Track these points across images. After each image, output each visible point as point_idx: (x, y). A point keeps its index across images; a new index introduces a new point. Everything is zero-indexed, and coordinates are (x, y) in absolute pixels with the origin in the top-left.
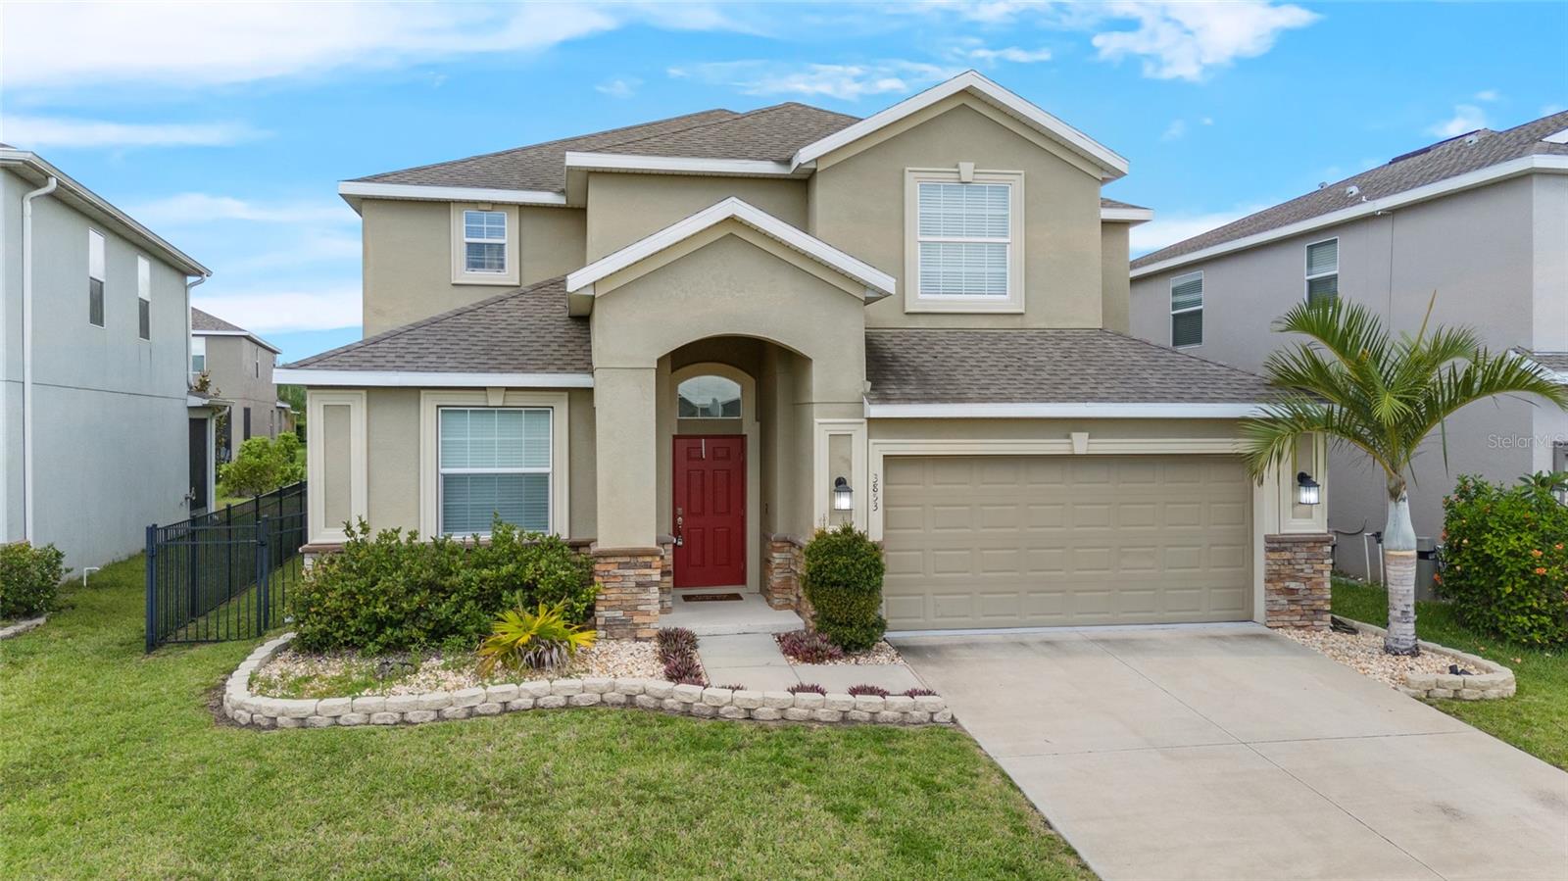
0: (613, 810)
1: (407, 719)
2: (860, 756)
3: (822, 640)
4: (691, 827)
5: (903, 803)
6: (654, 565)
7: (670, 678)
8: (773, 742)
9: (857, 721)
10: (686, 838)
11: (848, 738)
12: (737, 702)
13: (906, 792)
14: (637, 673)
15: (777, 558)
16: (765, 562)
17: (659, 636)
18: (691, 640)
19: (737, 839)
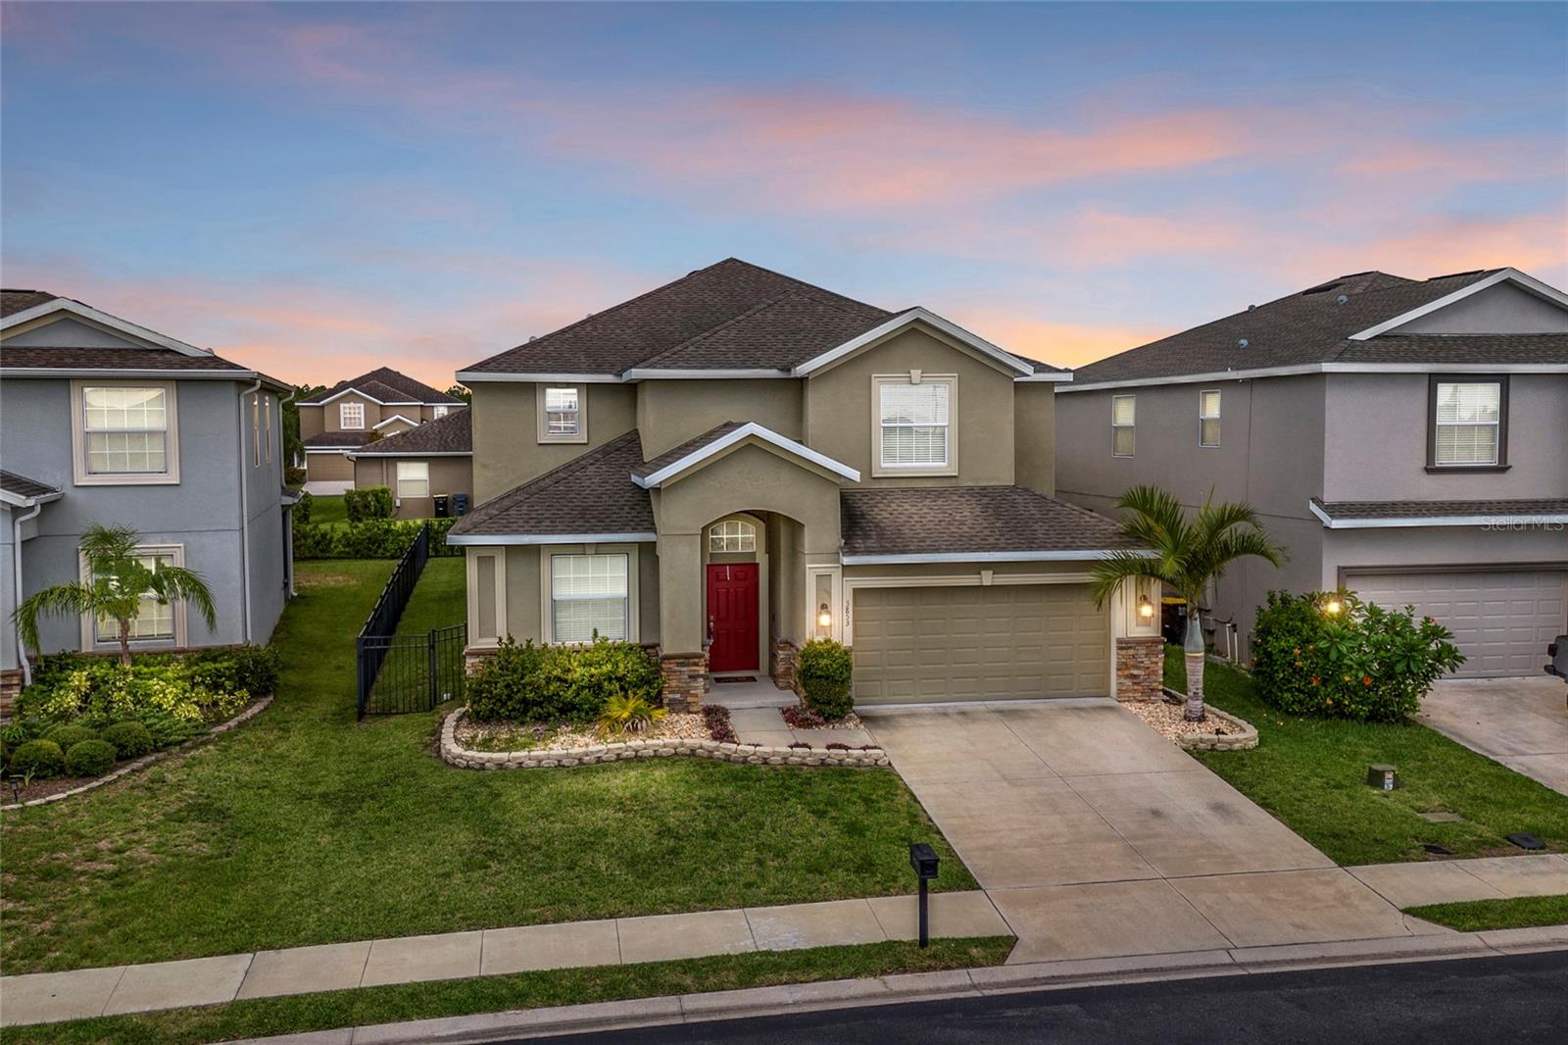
0: (694, 812)
1: (562, 764)
2: (830, 785)
3: (811, 714)
4: (737, 820)
5: (852, 809)
6: (700, 664)
7: (715, 738)
8: (780, 776)
9: (830, 765)
10: (733, 825)
11: (824, 774)
12: (758, 754)
13: (854, 803)
14: (694, 736)
15: (781, 654)
16: (773, 656)
17: (704, 710)
18: (725, 713)
19: (761, 826)
